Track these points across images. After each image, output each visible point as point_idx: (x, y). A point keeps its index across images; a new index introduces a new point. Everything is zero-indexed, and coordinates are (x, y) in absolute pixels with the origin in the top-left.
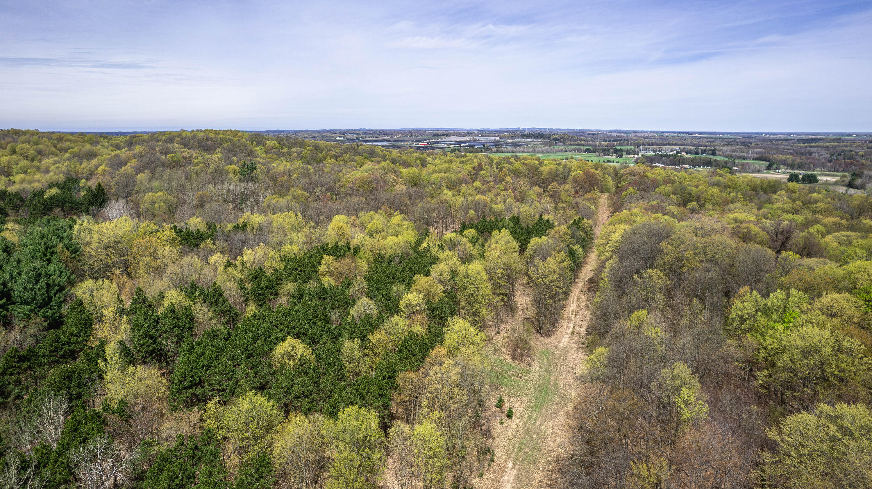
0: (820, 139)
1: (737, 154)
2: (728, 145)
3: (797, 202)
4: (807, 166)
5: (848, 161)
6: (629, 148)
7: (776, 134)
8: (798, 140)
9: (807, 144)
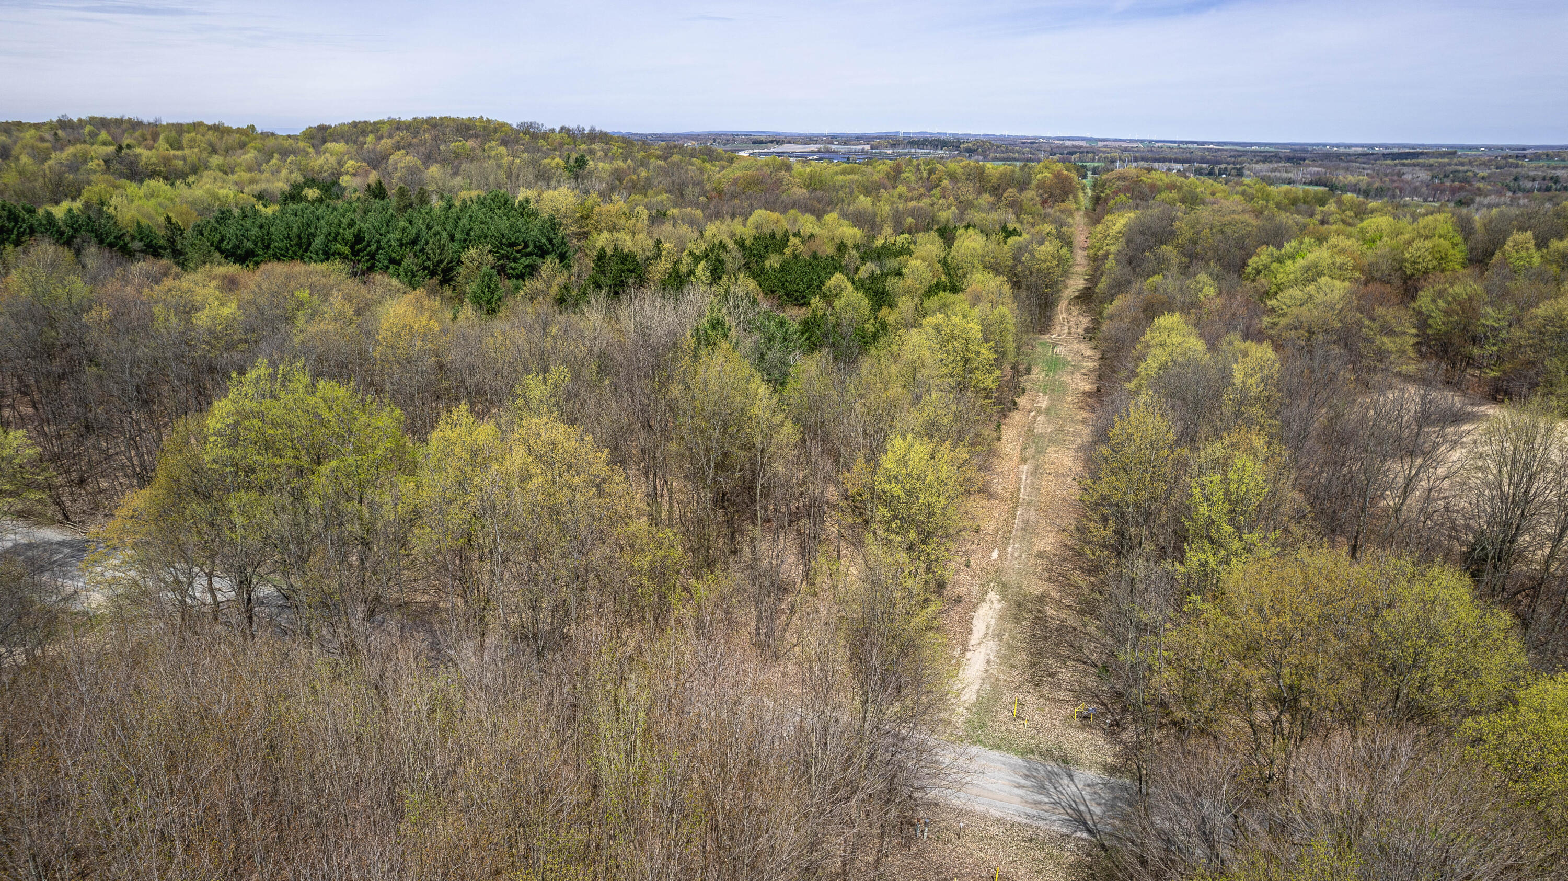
0: (1422, 153)
1: (1278, 174)
2: (1264, 162)
3: (1347, 213)
4: (1390, 193)
5: (1456, 184)
6: (1096, 164)
7: (1350, 146)
8: (1383, 154)
9: (1397, 161)
